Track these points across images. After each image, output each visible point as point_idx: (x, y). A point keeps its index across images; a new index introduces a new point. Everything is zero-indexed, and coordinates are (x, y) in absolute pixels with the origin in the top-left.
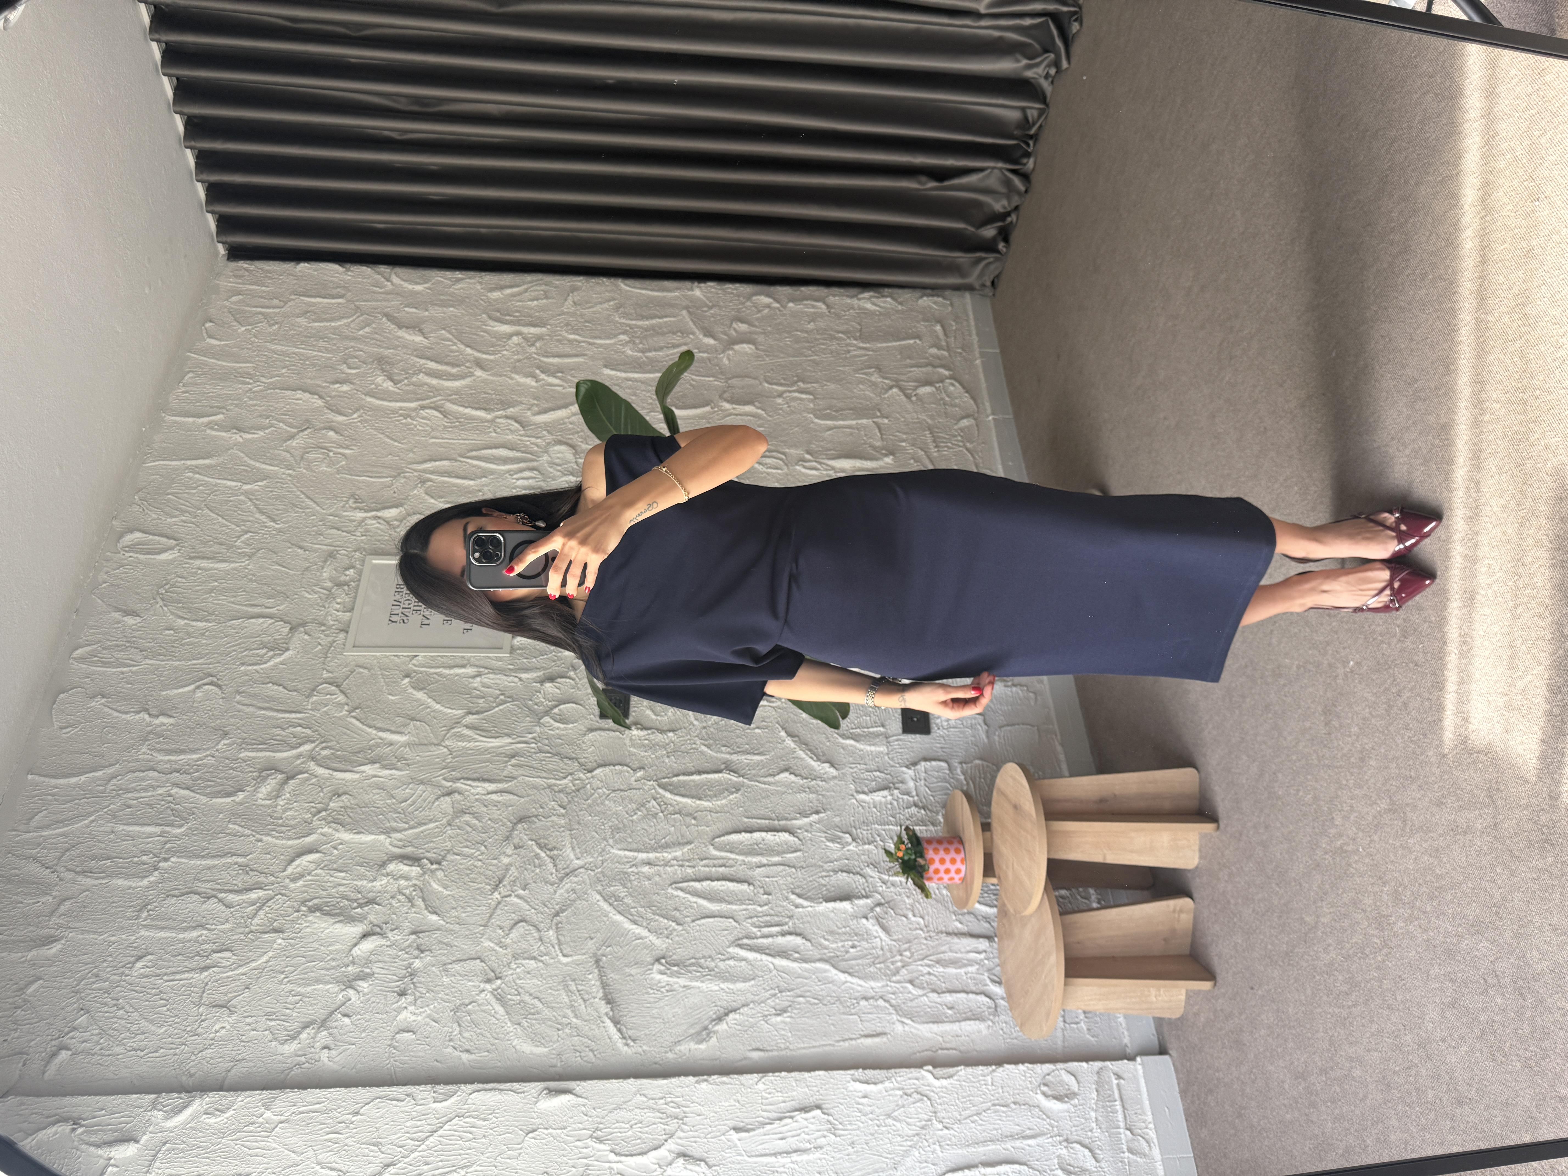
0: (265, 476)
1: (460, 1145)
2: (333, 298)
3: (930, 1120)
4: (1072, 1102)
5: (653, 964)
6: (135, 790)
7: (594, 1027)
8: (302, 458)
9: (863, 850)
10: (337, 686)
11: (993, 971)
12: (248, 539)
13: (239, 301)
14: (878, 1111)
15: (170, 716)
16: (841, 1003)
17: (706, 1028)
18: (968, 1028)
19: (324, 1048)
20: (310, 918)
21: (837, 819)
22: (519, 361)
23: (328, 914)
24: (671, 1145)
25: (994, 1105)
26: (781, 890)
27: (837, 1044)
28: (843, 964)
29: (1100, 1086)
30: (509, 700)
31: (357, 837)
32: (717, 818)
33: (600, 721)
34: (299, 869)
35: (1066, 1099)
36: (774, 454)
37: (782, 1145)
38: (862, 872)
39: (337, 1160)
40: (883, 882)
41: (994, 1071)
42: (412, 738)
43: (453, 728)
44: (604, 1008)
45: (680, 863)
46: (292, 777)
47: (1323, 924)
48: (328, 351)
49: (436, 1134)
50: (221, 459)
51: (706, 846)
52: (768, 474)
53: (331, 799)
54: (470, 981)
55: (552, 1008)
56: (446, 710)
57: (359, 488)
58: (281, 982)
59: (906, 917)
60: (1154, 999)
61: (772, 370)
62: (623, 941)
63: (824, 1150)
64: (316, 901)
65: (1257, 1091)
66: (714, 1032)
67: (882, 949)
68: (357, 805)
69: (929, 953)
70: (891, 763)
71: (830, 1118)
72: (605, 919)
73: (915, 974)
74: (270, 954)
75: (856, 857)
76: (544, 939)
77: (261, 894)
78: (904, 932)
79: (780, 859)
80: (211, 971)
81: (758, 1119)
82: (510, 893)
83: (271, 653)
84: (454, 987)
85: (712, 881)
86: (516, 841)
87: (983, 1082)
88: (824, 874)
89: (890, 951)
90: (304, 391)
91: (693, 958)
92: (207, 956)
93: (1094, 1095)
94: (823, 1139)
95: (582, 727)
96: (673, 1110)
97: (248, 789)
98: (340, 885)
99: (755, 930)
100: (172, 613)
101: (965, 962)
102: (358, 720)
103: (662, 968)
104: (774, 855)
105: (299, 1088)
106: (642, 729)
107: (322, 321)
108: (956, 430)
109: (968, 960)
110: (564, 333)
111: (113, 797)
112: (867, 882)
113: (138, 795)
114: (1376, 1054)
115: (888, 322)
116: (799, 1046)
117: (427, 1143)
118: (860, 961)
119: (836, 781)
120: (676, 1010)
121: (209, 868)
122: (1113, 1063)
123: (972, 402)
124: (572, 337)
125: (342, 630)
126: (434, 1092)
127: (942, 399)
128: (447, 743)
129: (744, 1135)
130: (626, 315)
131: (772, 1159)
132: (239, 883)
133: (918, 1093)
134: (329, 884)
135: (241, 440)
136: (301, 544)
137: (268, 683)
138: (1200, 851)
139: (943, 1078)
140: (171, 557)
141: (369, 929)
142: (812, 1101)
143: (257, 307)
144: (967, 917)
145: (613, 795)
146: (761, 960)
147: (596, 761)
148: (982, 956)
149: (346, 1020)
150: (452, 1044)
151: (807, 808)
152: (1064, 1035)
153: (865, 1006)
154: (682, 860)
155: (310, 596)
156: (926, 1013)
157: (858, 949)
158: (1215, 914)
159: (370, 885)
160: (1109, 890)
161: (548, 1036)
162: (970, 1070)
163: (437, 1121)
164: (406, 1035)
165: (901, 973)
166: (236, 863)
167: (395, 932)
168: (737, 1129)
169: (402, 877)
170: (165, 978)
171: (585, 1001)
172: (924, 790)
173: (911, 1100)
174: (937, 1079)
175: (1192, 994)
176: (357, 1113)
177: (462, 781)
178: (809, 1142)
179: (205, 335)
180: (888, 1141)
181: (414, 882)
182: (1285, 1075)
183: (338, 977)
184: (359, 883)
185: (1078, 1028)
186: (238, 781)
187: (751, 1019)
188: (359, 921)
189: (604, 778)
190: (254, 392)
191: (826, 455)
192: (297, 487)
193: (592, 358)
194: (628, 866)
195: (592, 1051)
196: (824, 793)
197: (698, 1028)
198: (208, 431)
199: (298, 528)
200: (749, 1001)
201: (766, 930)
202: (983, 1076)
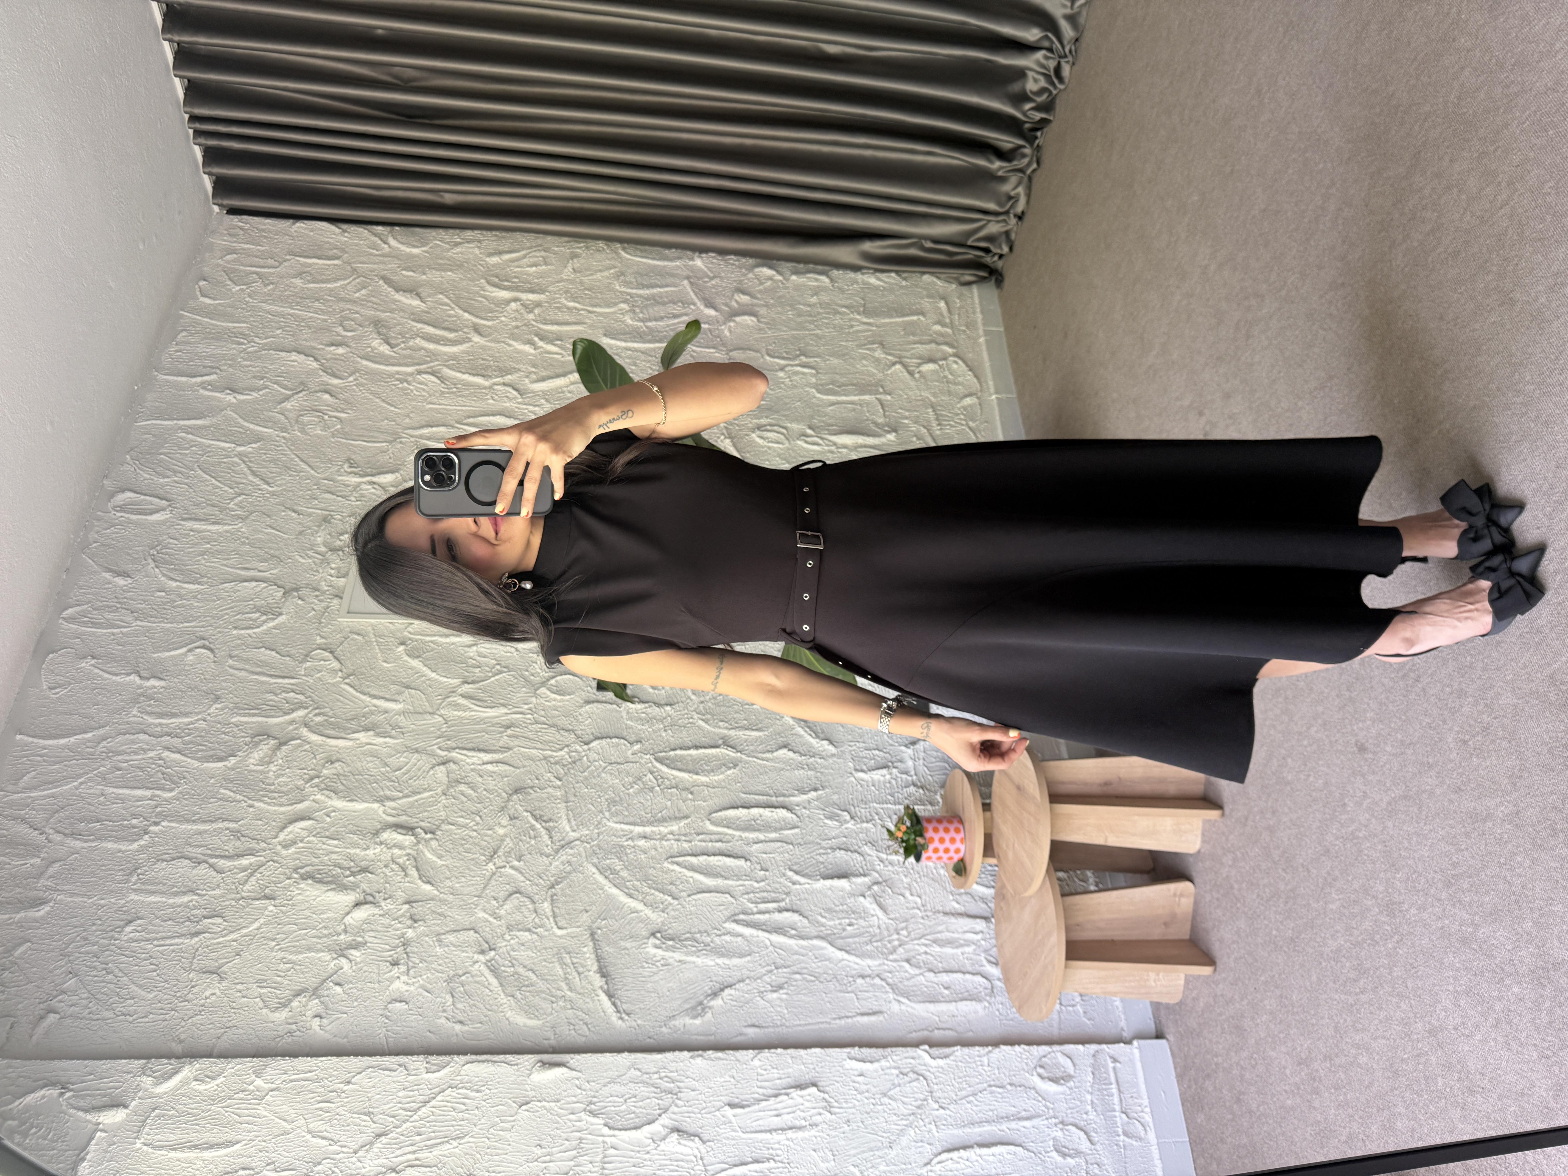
0: (258, 438)
1: (453, 1116)
2: (329, 259)
3: (925, 1100)
4: (1068, 1085)
5: (648, 938)
6: (124, 753)
7: (588, 1000)
8: (297, 421)
9: (861, 828)
10: (331, 652)
11: (991, 952)
12: (241, 502)
13: (234, 261)
14: (873, 1090)
15: (161, 679)
16: (838, 981)
17: (701, 1003)
18: (964, 1008)
19: (316, 1016)
20: (302, 886)
21: (835, 797)
22: (517, 327)
23: (320, 882)
24: (665, 1120)
25: (990, 1086)
26: (778, 866)
27: (833, 1022)
28: (840, 942)
29: (1096, 1069)
30: (505, 670)
31: (350, 804)
32: (714, 793)
33: (597, 693)
34: (291, 836)
35: (1062, 1082)
36: (776, 428)
37: (776, 1122)
38: (860, 850)
39: (328, 1128)
40: (881, 861)
41: (990, 1052)
42: (406, 707)
43: (449, 697)
44: (598, 981)
45: (677, 837)
46: (285, 743)
47: (1332, 910)
48: (323, 312)
49: (428, 1105)
50: (214, 420)
51: (703, 821)
52: (769, 448)
53: (324, 766)
54: (463, 951)
55: (547, 980)
56: (441, 678)
57: (355, 453)
58: (272, 949)
59: (903, 895)
60: (1153, 984)
61: (774, 343)
62: (618, 915)
63: (819, 1128)
64: (308, 869)
65: (1257, 1076)
66: (710, 1008)
67: (879, 927)
68: (350, 772)
69: (926, 932)
70: (891, 742)
71: (826, 1096)
72: (601, 892)
73: (912, 954)
74: (262, 921)
75: (854, 835)
76: (539, 911)
77: (252, 861)
78: (901, 911)
79: (777, 835)
80: (201, 937)
81: (753, 1096)
82: (505, 864)
83: (264, 618)
84: (447, 958)
85: (709, 856)
86: (512, 812)
87: (979, 1063)
88: (822, 851)
89: (888, 929)
90: (299, 353)
91: (688, 932)
92: (197, 922)
93: (1090, 1078)
94: (818, 1117)
95: (579, 699)
96: (668, 1085)
97: (240, 754)
98: (332, 853)
99: (751, 906)
100: (164, 575)
101: (962, 942)
102: (351, 686)
103: (658, 942)
104: (771, 832)
105: (290, 1056)
106: (639, 703)
107: (318, 282)
108: (959, 409)
109: (965, 940)
110: (563, 301)
111: (103, 759)
112: (865, 860)
113: (128, 758)
114: (1384, 1041)
115: (892, 298)
116: (795, 1023)
117: (420, 1113)
118: (857, 939)
119: (835, 759)
120: (670, 985)
121: (200, 833)
122: (1110, 1046)
123: (975, 380)
124: (572, 304)
125: (336, 596)
126: (427, 1063)
127: (945, 377)
128: (442, 712)
129: (738, 1111)
130: (627, 284)
131: (767, 1136)
132: (230, 848)
133: (914, 1072)
134: (321, 852)
135: (234, 401)
136: (295, 508)
137: (261, 647)
138: (1203, 834)
139: (939, 1058)
140: (162, 518)
141: (362, 898)
142: (807, 1078)
143: (251, 266)
144: (965, 897)
145: (609, 768)
146: (758, 936)
147: (592, 734)
148: (979, 936)
149: (338, 989)
150: (445, 1014)
151: (805, 785)
152: (1060, 1018)
153: (862, 985)
154: (678, 835)
155: (303, 561)
156: (923, 992)
157: (856, 927)
158: (1218, 899)
159: (363, 853)
160: (1107, 874)
161: (542, 1009)
162: (966, 1050)
163: (430, 1092)
164: (398, 1004)
165: (898, 952)
166: (227, 829)
167: (388, 901)
168: (732, 1106)
169: (395, 846)
170: (155, 943)
171: (579, 974)
172: (922, 769)
173: (907, 1079)
174: (934, 1059)
175: (1191, 979)
176: (349, 1082)
177: (457, 750)
178: (804, 1119)
179: (198, 293)
180: (882, 1119)
181: (409, 851)
182: (1286, 1061)
183: (330, 945)
184: (352, 851)
185: (1074, 1011)
186: (230, 746)
187: (746, 995)
188: (351, 889)
189: (600, 751)
190: (248, 353)
191: (828, 430)
192: (291, 450)
193: (591, 326)
194: (624, 839)
195: (586, 1024)
196: (822, 770)
197: (693, 1003)
198: (202, 391)
199: (292, 491)
200: (745, 976)
201: (762, 906)
202: (979, 1056)
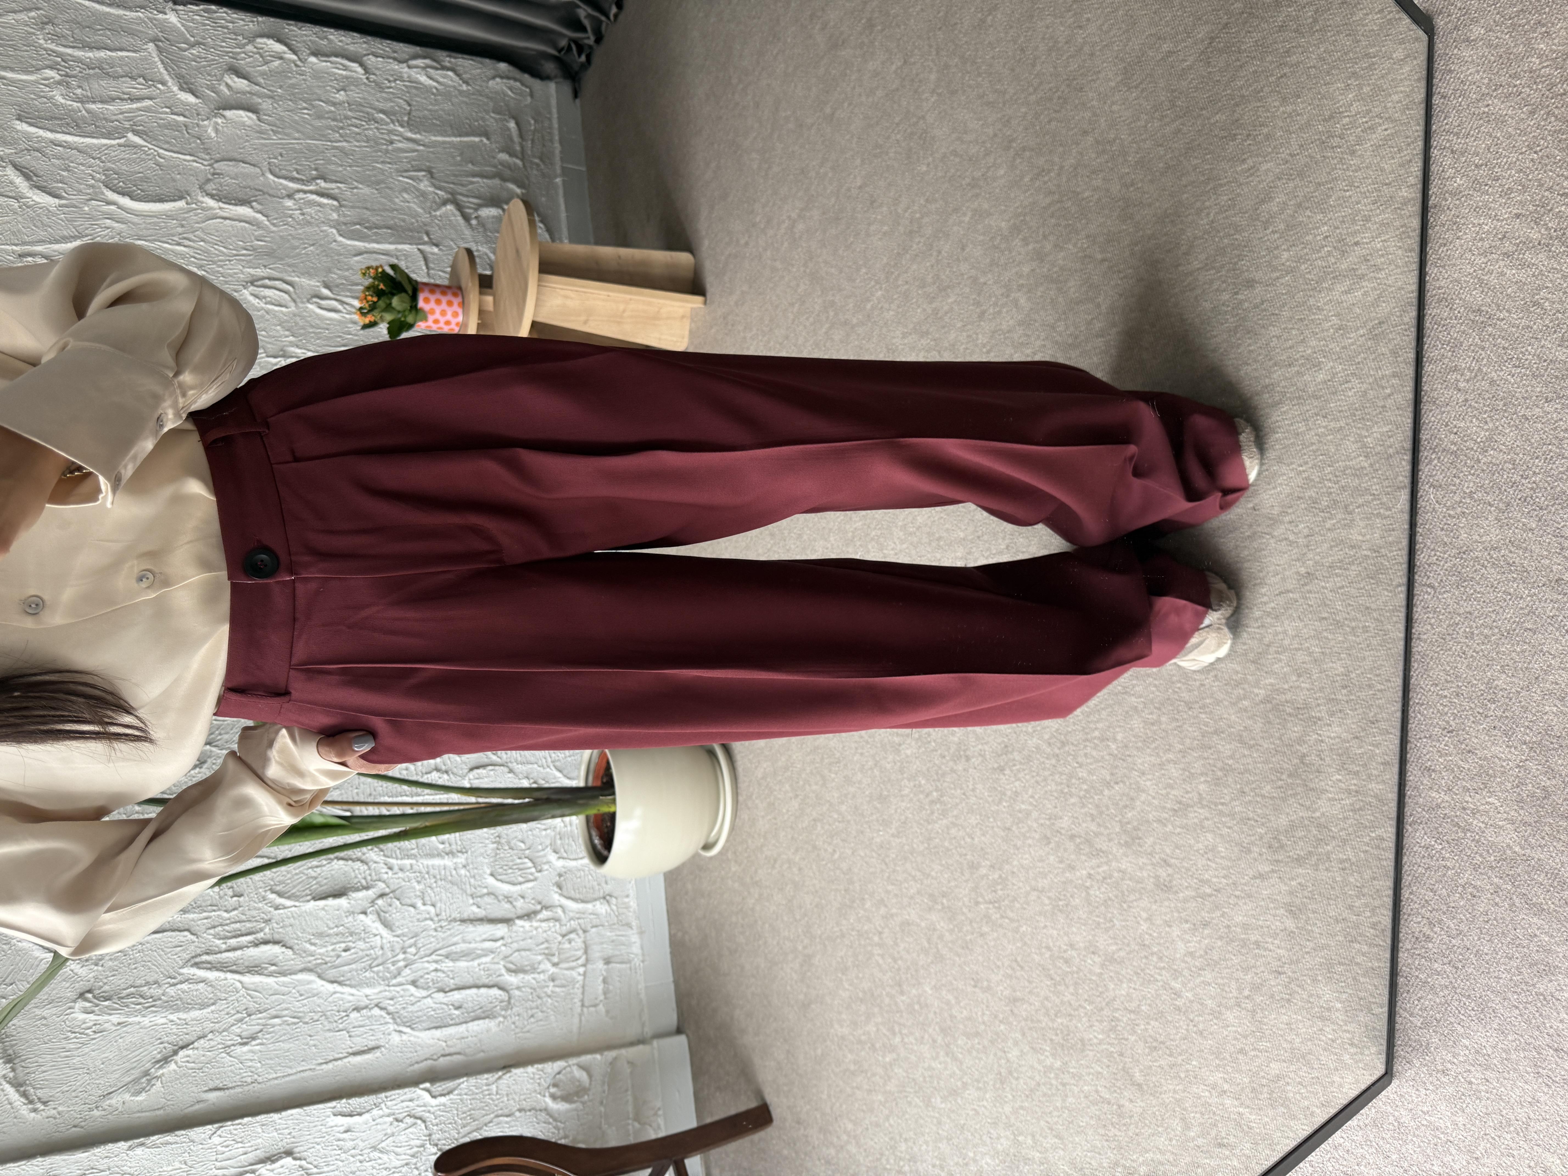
3: (422, 1145)
4: (582, 1099)
5: (75, 1001)
11: (510, 959)
14: (362, 1145)
16: (327, 1018)
17: (147, 1073)
18: (475, 1028)
25: (497, 1116)
27: (318, 1068)
28: (332, 973)
29: (612, 1076)
35: (576, 1098)
41: (500, 1078)
59: (413, 906)
61: (281, 155)
66: (159, 1077)
67: (382, 948)
69: (438, 946)
71: (303, 1163)
73: (420, 974)
78: (410, 925)
87: (487, 1092)
89: (392, 949)
91: (131, 987)
99: (219, 943)
101: (479, 952)
103: (88, 1004)
109: (482, 950)
115: (447, 106)
116: (271, 1078)
118: (353, 966)
120: (106, 1055)
122: (628, 1049)
130: (57, 38)
133: (411, 1116)
139: (441, 1094)
142: (281, 1146)
144: (485, 899)
146: (226, 979)
148: (499, 943)
152: (580, 1021)
153: (356, 1019)
156: (429, 1018)
157: (353, 951)
162: (472, 1080)
165: (403, 974)
173: (402, 1125)
174: (435, 1096)
185: (595, 1011)
187: (208, 1054)
197: (135, 1074)
200: (207, 1030)
201: (233, 942)
202: (487, 1085)
